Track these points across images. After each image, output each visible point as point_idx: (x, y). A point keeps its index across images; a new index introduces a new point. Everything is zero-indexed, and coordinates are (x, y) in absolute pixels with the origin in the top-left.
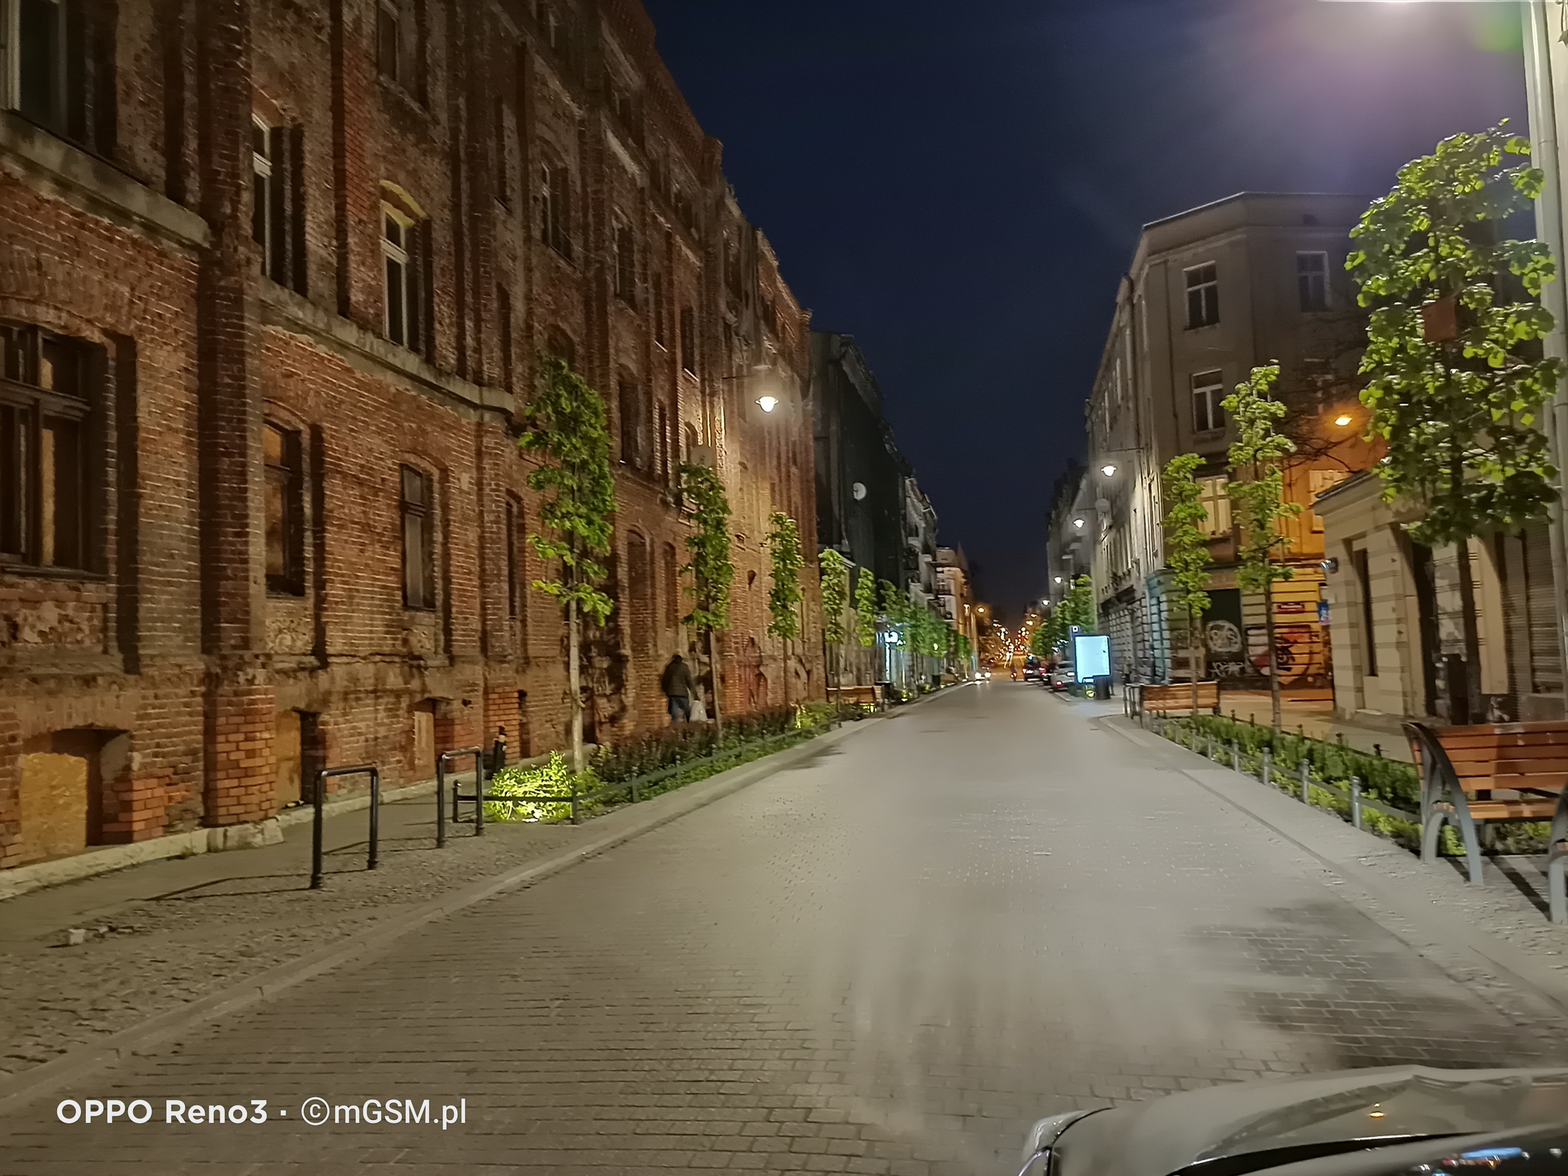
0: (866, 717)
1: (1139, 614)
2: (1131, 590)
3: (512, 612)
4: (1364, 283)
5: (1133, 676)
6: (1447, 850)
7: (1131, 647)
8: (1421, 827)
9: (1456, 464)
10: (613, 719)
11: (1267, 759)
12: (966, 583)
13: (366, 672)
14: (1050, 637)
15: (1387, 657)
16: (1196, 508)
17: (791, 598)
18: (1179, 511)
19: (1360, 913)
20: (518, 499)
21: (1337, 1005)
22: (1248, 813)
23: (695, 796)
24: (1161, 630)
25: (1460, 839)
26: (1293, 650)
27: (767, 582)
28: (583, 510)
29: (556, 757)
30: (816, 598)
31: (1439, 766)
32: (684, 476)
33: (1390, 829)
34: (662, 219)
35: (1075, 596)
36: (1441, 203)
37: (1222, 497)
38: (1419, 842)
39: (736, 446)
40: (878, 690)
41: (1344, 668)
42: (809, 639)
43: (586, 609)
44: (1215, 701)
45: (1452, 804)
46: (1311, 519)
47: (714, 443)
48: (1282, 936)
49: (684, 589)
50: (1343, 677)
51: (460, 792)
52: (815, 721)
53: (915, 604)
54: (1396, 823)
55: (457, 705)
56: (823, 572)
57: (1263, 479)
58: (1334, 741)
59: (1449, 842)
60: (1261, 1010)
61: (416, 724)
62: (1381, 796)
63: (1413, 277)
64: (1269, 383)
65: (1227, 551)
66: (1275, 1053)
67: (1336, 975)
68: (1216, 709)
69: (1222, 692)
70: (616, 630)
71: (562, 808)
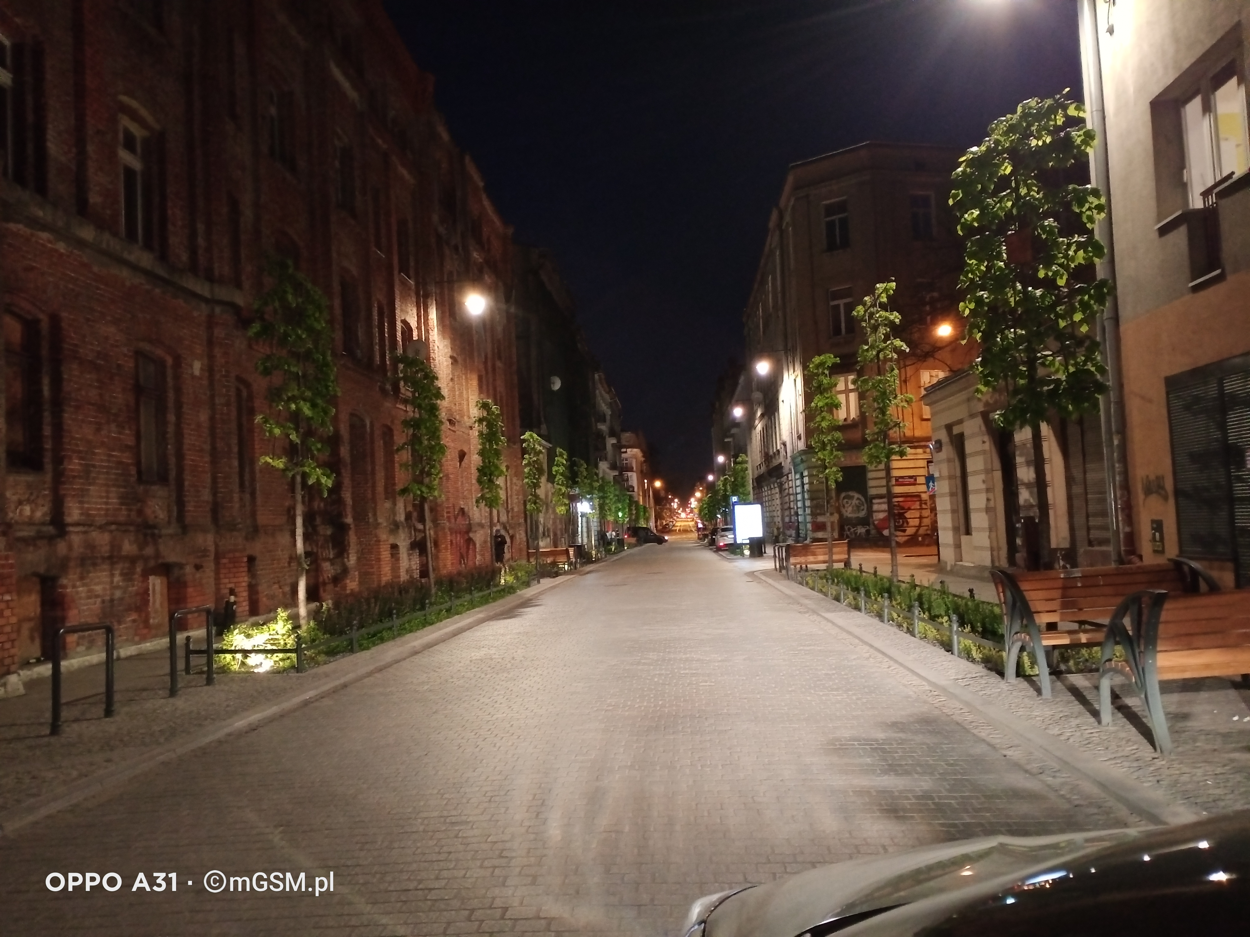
0: (561, 575)
1: (786, 486)
2: (780, 467)
3: (242, 485)
4: (962, 216)
5: (781, 537)
6: (1025, 671)
7: (779, 513)
8: (1004, 654)
9: (1031, 363)
10: (337, 580)
11: (887, 603)
12: (645, 461)
13: (102, 539)
14: (714, 506)
15: (979, 520)
16: (832, 398)
17: (496, 473)
18: (818, 402)
19: (958, 724)
20: (248, 385)
21: (940, 798)
22: (871, 646)
23: (409, 645)
24: (804, 499)
25: (1033, 663)
26: (908, 515)
27: (475, 460)
28: (308, 394)
29: (282, 614)
30: (519, 474)
31: (1018, 604)
32: (401, 366)
33: (981, 656)
34: (380, 141)
35: (735, 473)
36: (1022, 152)
37: (852, 391)
38: (1003, 666)
39: (447, 342)
40: (571, 552)
41: (945, 529)
42: (512, 509)
43: (310, 482)
44: (847, 556)
45: (1029, 634)
46: (921, 410)
47: (427, 339)
48: (899, 744)
49: (401, 465)
50: (946, 537)
51: (191, 647)
52: (517, 578)
53: (603, 478)
54: (986, 651)
55: (189, 569)
56: (524, 451)
57: (884, 375)
58: (938, 587)
59: (1026, 665)
60: (880, 805)
61: (151, 587)
62: (974, 630)
63: (999, 212)
64: (888, 297)
65: (856, 435)
66: (892, 839)
67: (940, 774)
68: (847, 564)
69: (852, 550)
70: (340, 501)
71: (288, 658)
